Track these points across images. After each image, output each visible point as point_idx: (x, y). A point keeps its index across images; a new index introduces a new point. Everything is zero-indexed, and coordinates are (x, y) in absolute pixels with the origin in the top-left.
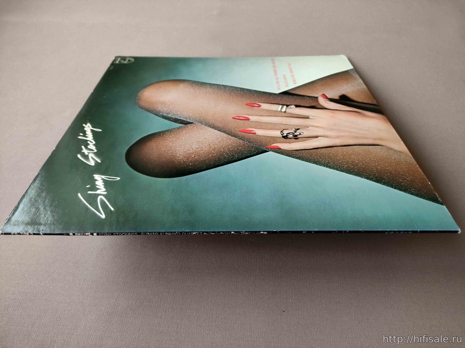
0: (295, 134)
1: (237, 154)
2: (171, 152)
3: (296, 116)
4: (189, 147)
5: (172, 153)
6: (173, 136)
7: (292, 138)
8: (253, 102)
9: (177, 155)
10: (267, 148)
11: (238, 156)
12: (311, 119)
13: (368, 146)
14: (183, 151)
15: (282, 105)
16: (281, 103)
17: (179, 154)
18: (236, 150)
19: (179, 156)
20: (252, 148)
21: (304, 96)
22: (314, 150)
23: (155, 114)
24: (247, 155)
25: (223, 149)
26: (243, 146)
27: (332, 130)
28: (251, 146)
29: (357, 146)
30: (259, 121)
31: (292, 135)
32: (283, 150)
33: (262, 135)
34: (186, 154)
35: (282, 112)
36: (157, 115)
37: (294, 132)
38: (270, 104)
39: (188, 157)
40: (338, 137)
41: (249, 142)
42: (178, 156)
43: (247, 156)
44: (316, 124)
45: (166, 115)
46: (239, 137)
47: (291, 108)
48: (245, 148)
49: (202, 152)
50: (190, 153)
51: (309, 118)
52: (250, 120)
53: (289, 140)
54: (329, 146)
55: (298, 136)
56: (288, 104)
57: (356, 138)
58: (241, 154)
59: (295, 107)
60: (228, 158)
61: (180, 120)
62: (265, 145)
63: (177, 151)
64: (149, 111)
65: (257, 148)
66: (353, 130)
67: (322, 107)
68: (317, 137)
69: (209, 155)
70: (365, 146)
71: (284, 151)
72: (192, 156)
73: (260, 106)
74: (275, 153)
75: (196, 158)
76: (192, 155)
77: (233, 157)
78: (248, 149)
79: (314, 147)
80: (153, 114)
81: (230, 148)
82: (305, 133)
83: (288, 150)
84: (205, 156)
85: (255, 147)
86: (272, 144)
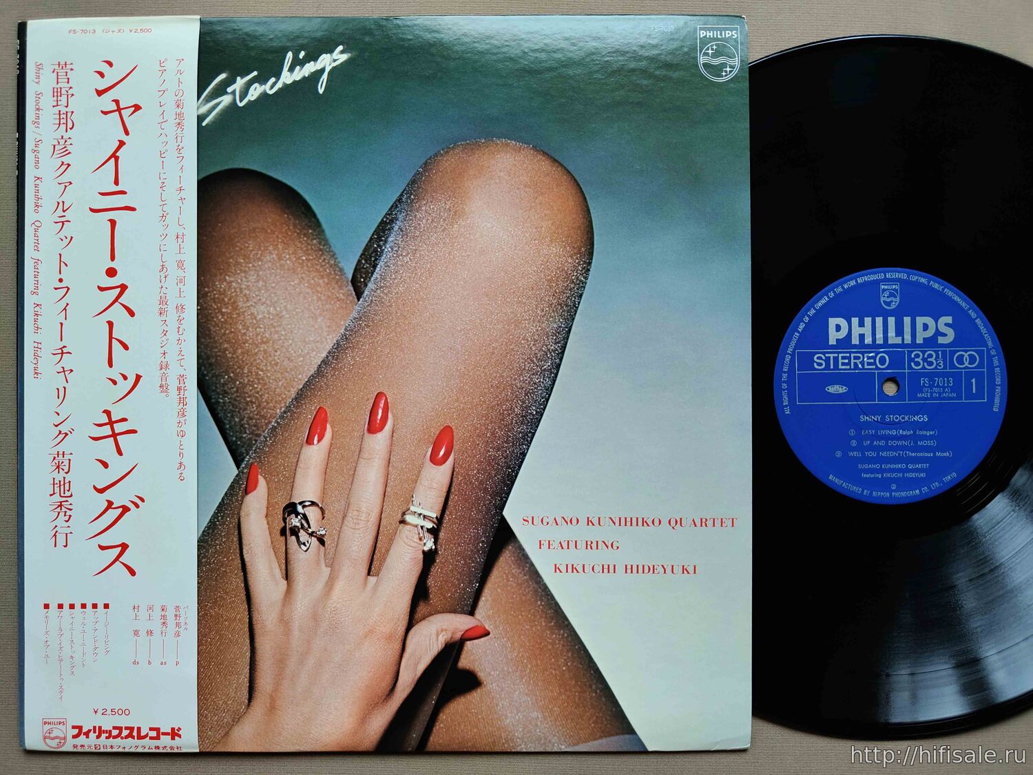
0: (302, 531)
1: (230, 402)
2: (242, 261)
3: (379, 545)
4: (259, 298)
5: (237, 264)
6: (304, 258)
7: (285, 522)
8: (456, 447)
9: (229, 276)
10: (250, 466)
11: (224, 403)
12: (366, 580)
13: (248, 675)
14: (243, 286)
15: (440, 520)
16: (446, 517)
17: (232, 279)
18: (245, 400)
19: (226, 280)
20: (252, 433)
21: (483, 581)
22: (239, 561)
23: (399, 200)
24: (226, 422)
25: (250, 371)
26: (261, 416)
27: (315, 618)
28: (260, 432)
29: (248, 654)
30: (365, 455)
31: (298, 524)
32: (243, 497)
33: (302, 457)
34: (234, 294)
35: (404, 514)
36: (394, 206)
37: (310, 531)
38: (445, 489)
39: (223, 299)
40: (285, 622)
41: (274, 428)
42: (227, 278)
43: (224, 424)
44: (340, 585)
45: (396, 228)
46: (297, 407)
47: (420, 539)
48: (251, 419)
49: (241, 327)
50: (235, 302)
51: (369, 574)
52: (371, 435)
53: (280, 516)
54: (252, 594)
55: (294, 538)
56: (442, 535)
57: (281, 662)
58: (231, 410)
59: (426, 549)
60: (216, 384)
61: (375, 267)
62: (260, 462)
63: (243, 275)
64: (413, 182)
65: (250, 446)
66: (311, 661)
67: (418, 615)
68: (287, 576)
69: (229, 342)
70: (247, 670)
71: (237, 501)
72: (227, 308)
73: (436, 460)
74: (232, 480)
75: (220, 317)
76: (230, 308)
77: (218, 394)
78: (248, 424)
79: (248, 564)
80: (402, 195)
81: (253, 386)
82: (305, 555)
83: (240, 509)
84: (224, 334)
85: (256, 441)
86: (265, 478)
